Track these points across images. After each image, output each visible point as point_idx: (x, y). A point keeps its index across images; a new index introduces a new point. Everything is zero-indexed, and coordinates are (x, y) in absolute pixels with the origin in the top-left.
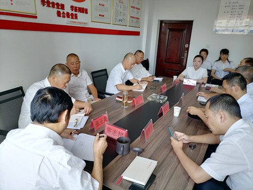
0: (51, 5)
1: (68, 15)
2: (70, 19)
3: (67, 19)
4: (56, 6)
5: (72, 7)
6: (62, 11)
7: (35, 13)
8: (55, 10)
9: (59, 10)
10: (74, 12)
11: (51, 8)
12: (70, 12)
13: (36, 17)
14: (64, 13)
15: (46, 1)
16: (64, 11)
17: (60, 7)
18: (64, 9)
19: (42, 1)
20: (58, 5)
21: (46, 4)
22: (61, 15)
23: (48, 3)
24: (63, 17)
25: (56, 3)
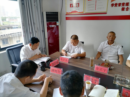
0: (118, 5)
4: (121, 5)
7: (106, 11)
8: (121, 7)
9: (124, 7)
11: (118, 7)
13: (106, 13)
14: (128, 8)
15: (114, 4)
16: (128, 7)
17: (125, 5)
18: (128, 6)
19: (111, 5)
20: (123, 4)
21: (114, 5)
22: (125, 9)
23: (116, 4)
24: (126, 10)
25: (122, 3)
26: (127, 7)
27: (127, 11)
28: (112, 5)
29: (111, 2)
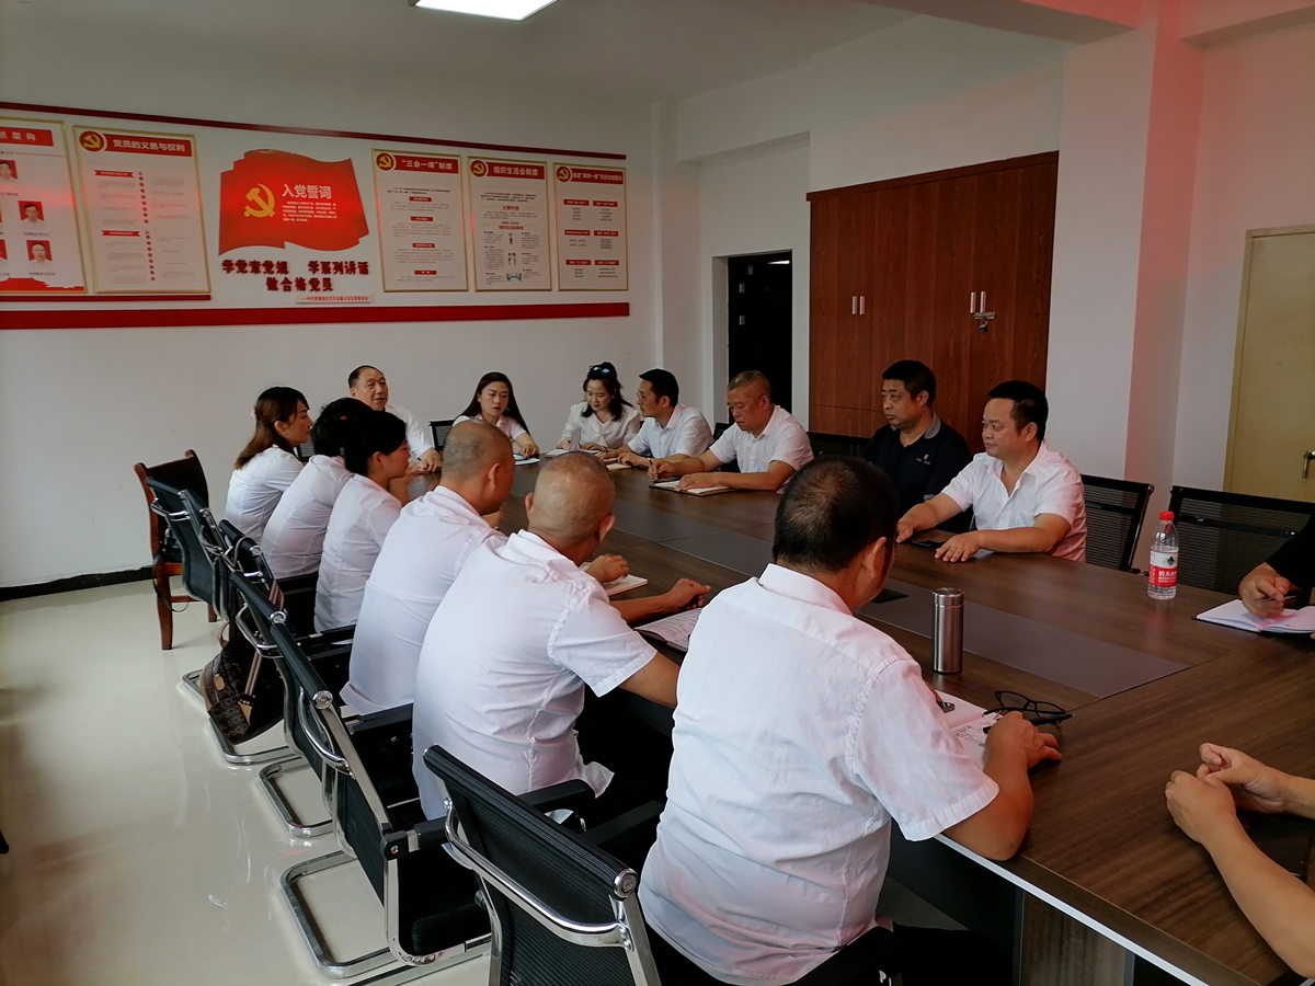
0: (249, 268)
1: (301, 284)
2: (308, 292)
3: (301, 293)
4: (262, 269)
5: (313, 266)
6: (280, 278)
7: (205, 288)
8: (262, 277)
9: (272, 276)
10: (320, 276)
11: (250, 276)
12: (308, 276)
13: (208, 298)
14: (286, 281)
15: (234, 261)
16: (287, 276)
17: (275, 269)
18: (287, 273)
19: (224, 264)
20: (268, 265)
21: (236, 268)
22: (280, 286)
23: (242, 265)
24: (285, 290)
25: (262, 262)
26: (286, 279)
27: (287, 293)
28: (228, 265)
29: (220, 254)
